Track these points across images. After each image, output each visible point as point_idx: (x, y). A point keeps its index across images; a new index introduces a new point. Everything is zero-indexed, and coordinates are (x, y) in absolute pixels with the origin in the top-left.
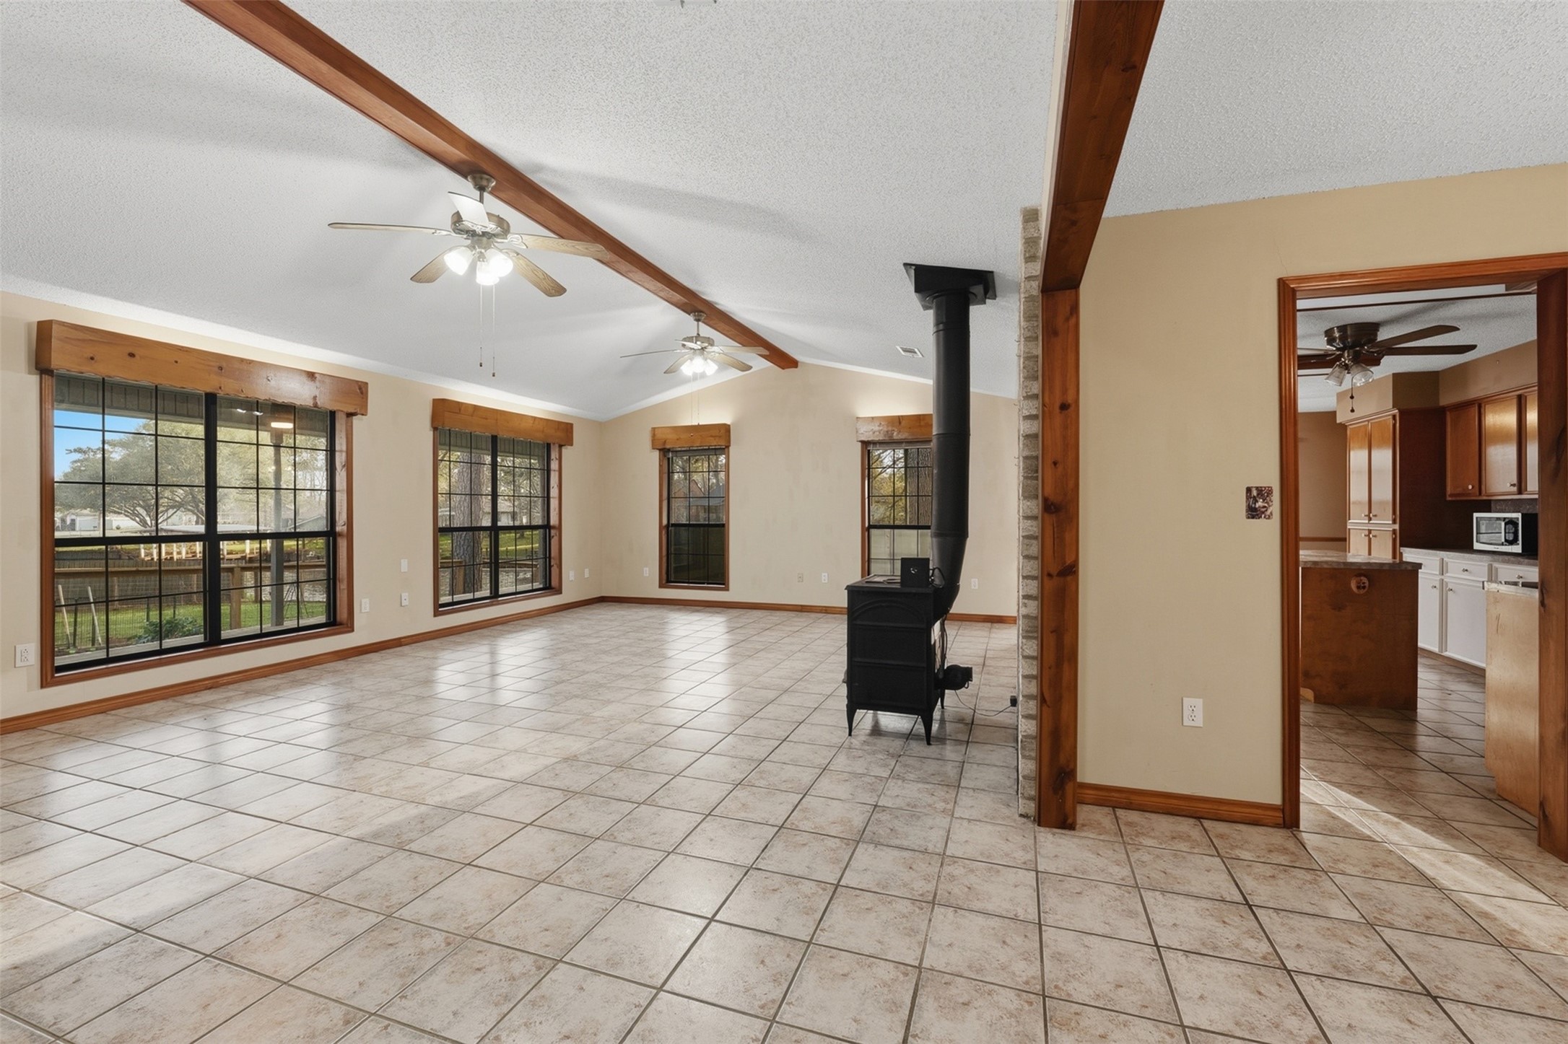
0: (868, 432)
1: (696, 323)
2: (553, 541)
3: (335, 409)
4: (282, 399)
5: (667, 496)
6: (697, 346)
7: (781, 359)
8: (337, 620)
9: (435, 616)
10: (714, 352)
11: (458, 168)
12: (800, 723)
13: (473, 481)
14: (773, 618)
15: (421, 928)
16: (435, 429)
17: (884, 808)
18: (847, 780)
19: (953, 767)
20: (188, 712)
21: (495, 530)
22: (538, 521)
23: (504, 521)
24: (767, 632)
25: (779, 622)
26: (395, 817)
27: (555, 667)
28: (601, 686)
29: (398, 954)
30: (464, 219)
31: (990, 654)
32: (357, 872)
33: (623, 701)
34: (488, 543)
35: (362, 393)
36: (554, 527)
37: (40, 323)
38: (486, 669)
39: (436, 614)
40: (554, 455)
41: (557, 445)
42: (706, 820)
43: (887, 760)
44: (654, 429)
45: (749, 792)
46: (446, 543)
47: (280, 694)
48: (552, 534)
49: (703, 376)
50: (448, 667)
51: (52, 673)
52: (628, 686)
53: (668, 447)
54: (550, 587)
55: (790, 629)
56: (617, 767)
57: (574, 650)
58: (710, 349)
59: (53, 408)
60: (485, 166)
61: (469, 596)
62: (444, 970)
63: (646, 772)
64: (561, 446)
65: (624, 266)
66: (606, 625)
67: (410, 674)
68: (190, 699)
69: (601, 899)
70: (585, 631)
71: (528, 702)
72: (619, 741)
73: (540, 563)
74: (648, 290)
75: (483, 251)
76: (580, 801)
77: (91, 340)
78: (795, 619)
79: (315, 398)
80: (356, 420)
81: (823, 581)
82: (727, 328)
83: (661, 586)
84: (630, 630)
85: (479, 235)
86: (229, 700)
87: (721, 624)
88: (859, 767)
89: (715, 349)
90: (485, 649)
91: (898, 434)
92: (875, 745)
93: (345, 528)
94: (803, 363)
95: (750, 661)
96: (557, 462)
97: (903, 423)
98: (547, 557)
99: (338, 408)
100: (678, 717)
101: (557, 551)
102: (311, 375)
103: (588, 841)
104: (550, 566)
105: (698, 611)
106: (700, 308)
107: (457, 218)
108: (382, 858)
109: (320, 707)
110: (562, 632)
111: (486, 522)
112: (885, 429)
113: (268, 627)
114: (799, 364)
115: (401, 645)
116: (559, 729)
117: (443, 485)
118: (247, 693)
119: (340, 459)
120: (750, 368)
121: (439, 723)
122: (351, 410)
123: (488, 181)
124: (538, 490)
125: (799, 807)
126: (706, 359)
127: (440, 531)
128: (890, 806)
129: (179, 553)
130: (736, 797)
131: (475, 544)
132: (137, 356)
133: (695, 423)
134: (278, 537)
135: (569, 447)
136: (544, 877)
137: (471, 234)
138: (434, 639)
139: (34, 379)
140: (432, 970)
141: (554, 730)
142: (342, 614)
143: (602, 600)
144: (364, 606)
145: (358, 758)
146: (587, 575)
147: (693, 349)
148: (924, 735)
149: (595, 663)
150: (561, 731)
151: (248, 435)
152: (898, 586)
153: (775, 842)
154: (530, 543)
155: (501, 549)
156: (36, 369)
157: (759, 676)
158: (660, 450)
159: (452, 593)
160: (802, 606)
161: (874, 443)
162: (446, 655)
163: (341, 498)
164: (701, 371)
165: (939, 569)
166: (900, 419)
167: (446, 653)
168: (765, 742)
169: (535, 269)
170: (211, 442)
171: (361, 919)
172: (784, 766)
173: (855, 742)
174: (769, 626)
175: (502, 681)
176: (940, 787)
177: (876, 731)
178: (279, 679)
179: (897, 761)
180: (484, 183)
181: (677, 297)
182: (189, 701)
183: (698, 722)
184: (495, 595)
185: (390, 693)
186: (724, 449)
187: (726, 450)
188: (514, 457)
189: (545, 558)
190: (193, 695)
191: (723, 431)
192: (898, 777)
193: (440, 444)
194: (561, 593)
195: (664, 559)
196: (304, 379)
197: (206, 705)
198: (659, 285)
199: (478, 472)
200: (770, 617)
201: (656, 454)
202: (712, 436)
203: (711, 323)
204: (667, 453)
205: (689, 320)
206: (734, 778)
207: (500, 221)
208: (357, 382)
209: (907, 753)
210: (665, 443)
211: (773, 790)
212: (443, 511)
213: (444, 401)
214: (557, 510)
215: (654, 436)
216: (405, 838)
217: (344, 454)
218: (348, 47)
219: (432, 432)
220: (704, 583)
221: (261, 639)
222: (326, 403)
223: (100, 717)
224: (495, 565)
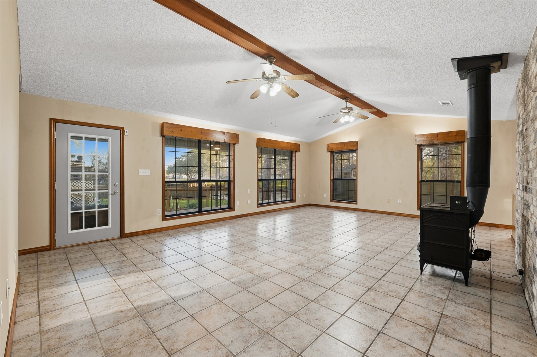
0: (420, 141)
1: (346, 102)
2: (293, 184)
3: (230, 143)
4: (217, 140)
5: (333, 169)
6: (347, 111)
7: (380, 114)
8: (231, 208)
9: (257, 207)
10: (353, 113)
11: (264, 57)
12: (395, 264)
13: (269, 164)
14: (376, 216)
15: (252, 324)
16: (257, 147)
17: (447, 317)
18: (424, 297)
19: (484, 300)
20: (194, 231)
21: (275, 180)
22: (288, 177)
23: (278, 177)
24: (374, 222)
25: (379, 218)
26: (244, 277)
27: (295, 228)
28: (311, 237)
29: (244, 332)
30: (266, 73)
31: (492, 243)
32: (233, 295)
33: (319, 244)
34: (273, 184)
35: (237, 137)
36: (294, 179)
37: (162, 123)
38: (272, 226)
39: (258, 207)
40: (294, 155)
41: (295, 152)
42: (357, 303)
43: (444, 290)
44: (328, 144)
45: (375, 293)
46: (261, 183)
47: (216, 229)
48: (293, 182)
49: (349, 122)
50: (261, 225)
51: (165, 218)
52: (321, 239)
53: (333, 150)
54: (293, 200)
55: (385, 221)
56: (318, 271)
57: (301, 223)
58: (351, 112)
59: (165, 146)
60: (272, 54)
61: (267, 201)
62: (258, 345)
63: (330, 275)
64: (296, 152)
65: (319, 84)
66: (311, 214)
67: (250, 226)
68: (194, 227)
69: (315, 330)
70: (304, 216)
71: (286, 240)
72: (318, 260)
73: (289, 191)
74: (328, 92)
75: (272, 84)
76: (305, 283)
77: (172, 127)
78: (386, 217)
79: (225, 139)
80: (236, 146)
81: (399, 203)
82: (358, 103)
83: (331, 201)
84: (320, 217)
85: (270, 79)
86: (203, 229)
87: (355, 217)
88: (429, 291)
89: (354, 111)
90: (272, 219)
91: (436, 141)
92: (435, 281)
93: (233, 179)
94: (390, 115)
95: (368, 234)
96: (295, 157)
97: (439, 136)
98: (291, 189)
99: (231, 142)
100: (341, 254)
101: (295, 188)
102: (224, 133)
103: (309, 301)
104: (292, 193)
105: (344, 211)
106: (348, 96)
107: (264, 73)
108: (240, 292)
109: (225, 234)
110: (297, 215)
111: (272, 177)
112: (430, 139)
113: (214, 208)
114: (388, 115)
115: (247, 216)
116: (296, 252)
117: (260, 166)
118: (208, 227)
119: (232, 158)
120: (367, 118)
121: (258, 244)
122: (234, 143)
123: (273, 59)
124: (288, 167)
125: (400, 306)
126: (350, 116)
127: (259, 180)
128: (450, 316)
129: (192, 185)
130: (369, 295)
131: (269, 185)
132: (182, 130)
133: (345, 141)
134: (216, 181)
135: (298, 152)
136: (293, 313)
137: (268, 78)
138: (257, 215)
139: (161, 138)
140: (254, 343)
141: (295, 252)
142: (232, 206)
143: (309, 205)
144: (238, 203)
145: (235, 253)
146: (304, 196)
147: (345, 112)
148: (464, 281)
149: (308, 228)
150: (297, 253)
151: (209, 152)
152: (449, 209)
153: (390, 321)
154: (286, 184)
155: (277, 186)
156: (162, 136)
157: (374, 240)
158: (330, 152)
159: (262, 200)
160: (389, 212)
161: (424, 145)
162: (260, 220)
163: (232, 170)
164: (348, 120)
165: (471, 202)
166: (437, 134)
167: (261, 219)
168: (380, 271)
169: (289, 88)
170: (200, 154)
171: (233, 314)
172: (390, 284)
173: (424, 278)
174: (375, 220)
175: (277, 231)
176: (479, 311)
177: (434, 274)
178: (216, 224)
179: (450, 292)
180: (272, 60)
181: (339, 93)
182: (194, 228)
183: (348, 257)
184: (275, 202)
185: (244, 232)
186: (355, 151)
187: (356, 151)
188: (281, 156)
189: (291, 190)
190: (195, 226)
191: (355, 144)
192: (452, 301)
193: (259, 153)
194: (296, 202)
195: (332, 192)
196: (222, 134)
197: (198, 230)
198: (332, 89)
199: (270, 161)
200: (375, 216)
201: (329, 153)
202: (350, 146)
203: (352, 102)
204: (332, 153)
205: (343, 101)
206: (367, 285)
207: (277, 73)
208: (236, 134)
209: (455, 288)
210: (332, 149)
211: (386, 295)
212: (260, 174)
213: (260, 138)
214: (295, 174)
215: (328, 147)
216: (247, 285)
217: (232, 156)
218: (231, 21)
219: (256, 149)
220: (347, 201)
221: (212, 211)
222: (228, 141)
223: (174, 230)
224: (275, 192)
